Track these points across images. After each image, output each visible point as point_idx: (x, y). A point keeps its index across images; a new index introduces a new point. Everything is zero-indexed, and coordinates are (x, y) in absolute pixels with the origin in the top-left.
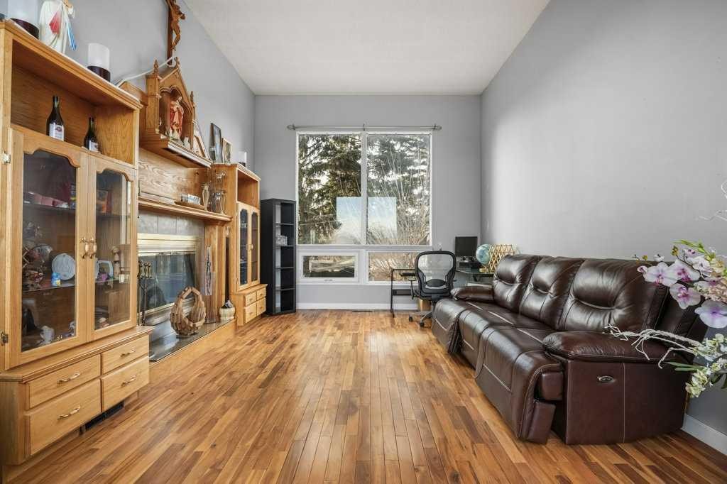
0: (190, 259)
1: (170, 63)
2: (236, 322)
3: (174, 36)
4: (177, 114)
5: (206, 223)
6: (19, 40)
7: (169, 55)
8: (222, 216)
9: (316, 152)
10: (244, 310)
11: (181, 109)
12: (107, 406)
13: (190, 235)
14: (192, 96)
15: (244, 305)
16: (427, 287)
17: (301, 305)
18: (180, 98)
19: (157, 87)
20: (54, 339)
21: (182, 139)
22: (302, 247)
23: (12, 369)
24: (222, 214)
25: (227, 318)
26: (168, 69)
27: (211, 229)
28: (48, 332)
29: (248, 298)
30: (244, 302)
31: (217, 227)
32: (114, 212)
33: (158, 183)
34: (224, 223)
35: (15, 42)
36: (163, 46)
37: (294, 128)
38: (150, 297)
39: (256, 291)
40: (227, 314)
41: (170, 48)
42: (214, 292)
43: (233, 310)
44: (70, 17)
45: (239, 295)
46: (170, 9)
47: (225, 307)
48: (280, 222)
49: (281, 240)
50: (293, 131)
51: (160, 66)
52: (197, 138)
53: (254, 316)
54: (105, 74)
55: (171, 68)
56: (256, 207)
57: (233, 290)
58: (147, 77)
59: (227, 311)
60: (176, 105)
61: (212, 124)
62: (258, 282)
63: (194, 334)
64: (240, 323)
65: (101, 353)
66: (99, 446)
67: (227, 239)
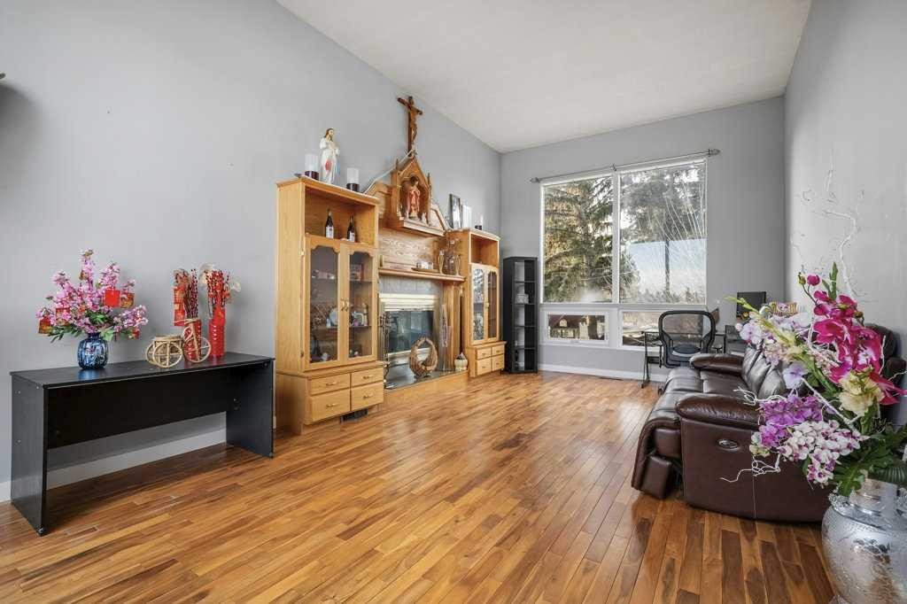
0: (429, 316)
1: (410, 155)
2: (469, 373)
3: (413, 132)
4: (414, 197)
5: (445, 284)
6: (309, 186)
7: (410, 148)
8: (457, 278)
9: (606, 190)
10: (476, 364)
11: (418, 192)
12: (355, 408)
13: (431, 294)
14: (428, 177)
15: (476, 358)
16: (674, 353)
17: (544, 367)
18: (417, 183)
19: (398, 181)
20: (329, 359)
21: (420, 216)
22: (548, 306)
23: (306, 372)
24: (458, 275)
25: (461, 369)
26: (408, 161)
27: (448, 288)
28: (325, 356)
29: (480, 353)
30: (476, 357)
31: (453, 287)
32: (365, 280)
33: (401, 253)
34: (459, 283)
35: (306, 187)
36: (405, 144)
37: (538, 180)
38: (392, 342)
39: (491, 347)
40: (461, 364)
41: (410, 142)
42: (450, 343)
43: (465, 361)
44: (337, 155)
45: (472, 349)
46: (409, 114)
47: (458, 358)
48: (523, 280)
49: (522, 298)
50: (537, 183)
51: (400, 163)
52: (436, 211)
53: (488, 370)
54: (356, 187)
55: (411, 158)
56: (495, 266)
57: (467, 343)
58: (392, 173)
59: (460, 361)
60: (414, 189)
61: (451, 196)
62: (497, 338)
63: (427, 376)
64: (473, 375)
65: (351, 372)
66: (346, 429)
67: (461, 298)
